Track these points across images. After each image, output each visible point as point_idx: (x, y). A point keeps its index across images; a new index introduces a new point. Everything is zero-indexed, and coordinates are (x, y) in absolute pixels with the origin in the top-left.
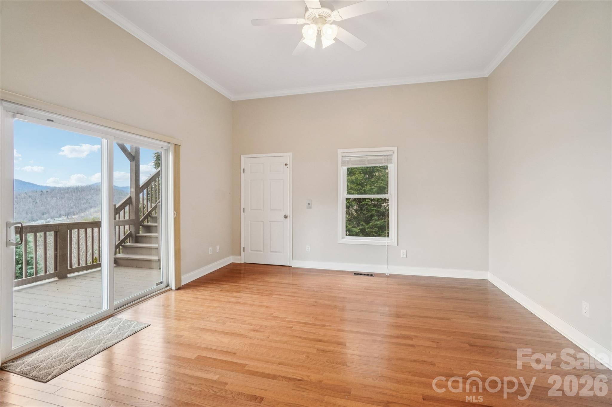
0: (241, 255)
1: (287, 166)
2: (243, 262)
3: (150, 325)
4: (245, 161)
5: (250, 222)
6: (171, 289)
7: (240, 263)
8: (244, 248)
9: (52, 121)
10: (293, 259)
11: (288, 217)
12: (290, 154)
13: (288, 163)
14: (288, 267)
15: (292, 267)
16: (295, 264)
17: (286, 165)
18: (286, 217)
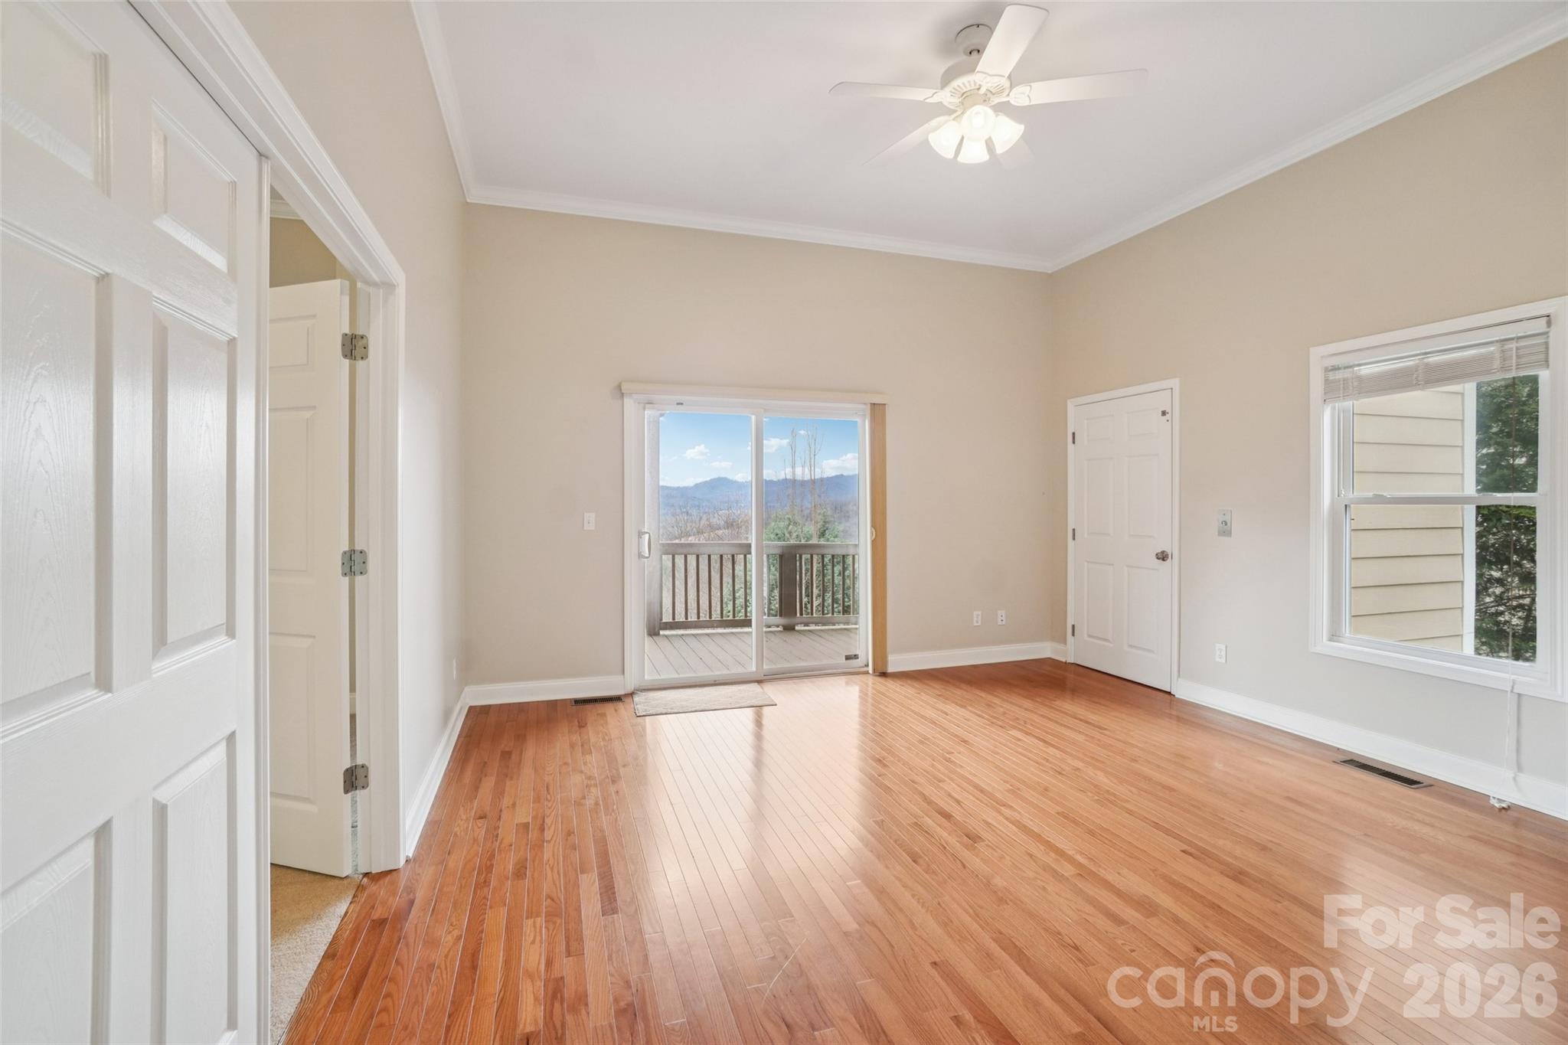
0: (1066, 644)
1: (1168, 416)
2: (1071, 660)
3: (776, 705)
4: (1075, 414)
5: (1086, 564)
6: (868, 673)
7: (1064, 661)
8: (1073, 626)
9: (682, 404)
10: (1179, 676)
11: (1170, 557)
12: (1175, 383)
13: (1168, 410)
14: (1167, 696)
15: (1176, 696)
16: (1184, 691)
17: (1164, 413)
18: (1163, 557)
